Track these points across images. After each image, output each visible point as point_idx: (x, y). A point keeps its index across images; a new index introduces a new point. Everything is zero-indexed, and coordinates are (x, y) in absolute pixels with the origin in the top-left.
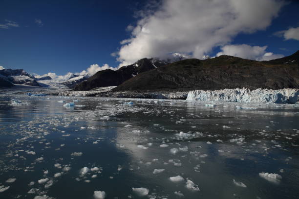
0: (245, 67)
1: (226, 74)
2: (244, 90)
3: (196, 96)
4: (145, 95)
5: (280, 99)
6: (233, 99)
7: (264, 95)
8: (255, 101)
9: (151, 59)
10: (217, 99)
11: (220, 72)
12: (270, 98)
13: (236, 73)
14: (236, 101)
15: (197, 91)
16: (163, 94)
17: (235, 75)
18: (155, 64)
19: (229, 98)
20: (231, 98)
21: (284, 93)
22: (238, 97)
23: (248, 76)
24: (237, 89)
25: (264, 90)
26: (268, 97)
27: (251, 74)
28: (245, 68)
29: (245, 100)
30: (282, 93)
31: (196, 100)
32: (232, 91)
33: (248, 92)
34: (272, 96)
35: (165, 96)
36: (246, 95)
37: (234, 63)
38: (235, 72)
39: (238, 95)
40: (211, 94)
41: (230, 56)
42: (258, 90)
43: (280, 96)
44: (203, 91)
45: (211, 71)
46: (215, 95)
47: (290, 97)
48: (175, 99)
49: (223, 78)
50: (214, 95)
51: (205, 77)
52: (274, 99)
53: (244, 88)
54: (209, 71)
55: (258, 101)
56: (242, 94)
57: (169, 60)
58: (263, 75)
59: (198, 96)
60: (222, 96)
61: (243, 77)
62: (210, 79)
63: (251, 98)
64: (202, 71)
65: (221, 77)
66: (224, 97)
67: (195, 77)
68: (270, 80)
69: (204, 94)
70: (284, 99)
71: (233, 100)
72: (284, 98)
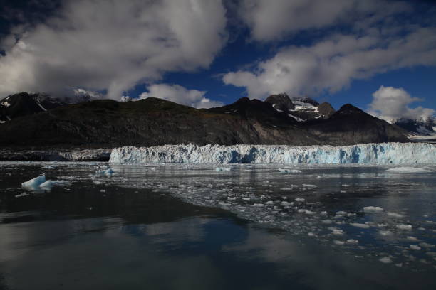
0: (181, 115)
1: (156, 123)
2: (190, 147)
3: (124, 156)
4: (28, 155)
5: (235, 157)
6: (177, 159)
7: (217, 153)
8: (206, 161)
9: (36, 95)
10: (156, 159)
11: (147, 121)
12: (224, 156)
13: (170, 124)
14: (182, 162)
15: (126, 148)
16: (61, 154)
17: (169, 126)
18: (43, 103)
19: (172, 157)
20: (175, 158)
21: (239, 150)
22: (184, 156)
23: (186, 128)
24: (182, 146)
25: (215, 147)
26: (222, 156)
27: (188, 125)
28: (181, 117)
29: (194, 160)
30: (237, 150)
31: (126, 161)
32: (176, 147)
33: (196, 149)
34: (226, 154)
35: (64, 155)
36: (195, 153)
37: (165, 109)
38: (168, 121)
39: (184, 154)
40: (148, 152)
41: (160, 100)
42: (207, 147)
43: (235, 154)
44: (135, 149)
45: (136, 120)
46: (154, 154)
47: (246, 155)
48: (85, 160)
49: (152, 129)
50: (151, 154)
51: (127, 128)
52: (228, 158)
53: (190, 144)
54: (132, 119)
55: (210, 160)
56: (189, 152)
57: (67, 99)
58: (203, 127)
59: (129, 156)
60: (162, 154)
61: (178, 129)
62: (134, 131)
63: (201, 158)
64: (122, 119)
65: (149, 128)
66: (166, 157)
67: (110, 126)
68: (211, 134)
69: (138, 153)
70: (239, 158)
71: (178, 161)
72: (239, 156)
